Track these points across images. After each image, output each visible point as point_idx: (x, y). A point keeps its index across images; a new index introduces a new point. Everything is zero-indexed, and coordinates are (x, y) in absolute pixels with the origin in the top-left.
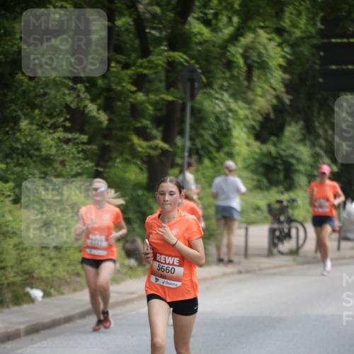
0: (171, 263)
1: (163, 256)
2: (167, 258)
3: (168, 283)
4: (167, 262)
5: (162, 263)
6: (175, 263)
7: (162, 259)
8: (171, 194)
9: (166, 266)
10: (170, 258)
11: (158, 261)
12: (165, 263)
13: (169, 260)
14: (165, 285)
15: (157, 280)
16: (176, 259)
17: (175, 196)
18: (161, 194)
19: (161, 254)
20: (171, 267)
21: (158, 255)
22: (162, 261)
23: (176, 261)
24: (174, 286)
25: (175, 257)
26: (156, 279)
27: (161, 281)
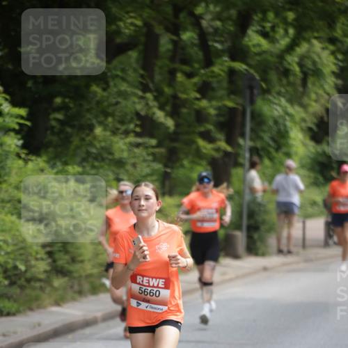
0: (156, 285)
1: (145, 278)
2: (151, 279)
3: (152, 308)
4: (151, 284)
5: (145, 286)
6: (160, 285)
7: (145, 281)
8: (147, 198)
9: (150, 289)
10: (154, 280)
11: (139, 284)
12: (149, 286)
13: (154, 282)
14: (148, 309)
15: (139, 304)
16: (161, 280)
17: (151, 201)
18: (136, 199)
19: (143, 276)
20: (155, 289)
21: (138, 277)
22: (145, 284)
23: (161, 283)
24: (159, 311)
25: (160, 278)
26: (137, 302)
27: (144, 305)
